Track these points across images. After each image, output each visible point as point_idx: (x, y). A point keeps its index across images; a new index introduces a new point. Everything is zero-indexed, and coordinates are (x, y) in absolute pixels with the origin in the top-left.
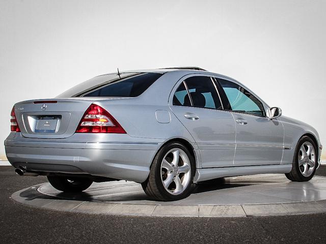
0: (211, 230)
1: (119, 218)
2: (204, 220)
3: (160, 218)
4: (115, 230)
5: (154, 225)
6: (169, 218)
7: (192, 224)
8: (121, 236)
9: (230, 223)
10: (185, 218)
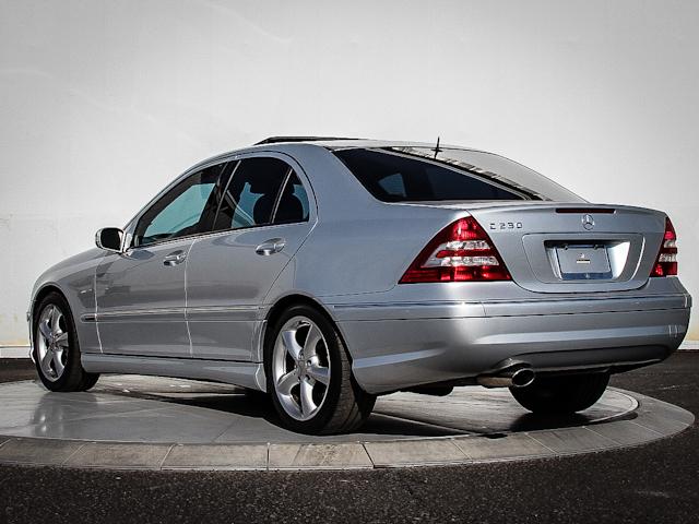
0: (295, 499)
1: (88, 475)
2: (278, 477)
3: (182, 474)
4: (80, 503)
5: (168, 490)
6: (202, 474)
7: (253, 487)
8: (92, 516)
9: (338, 484)
10: (238, 473)
